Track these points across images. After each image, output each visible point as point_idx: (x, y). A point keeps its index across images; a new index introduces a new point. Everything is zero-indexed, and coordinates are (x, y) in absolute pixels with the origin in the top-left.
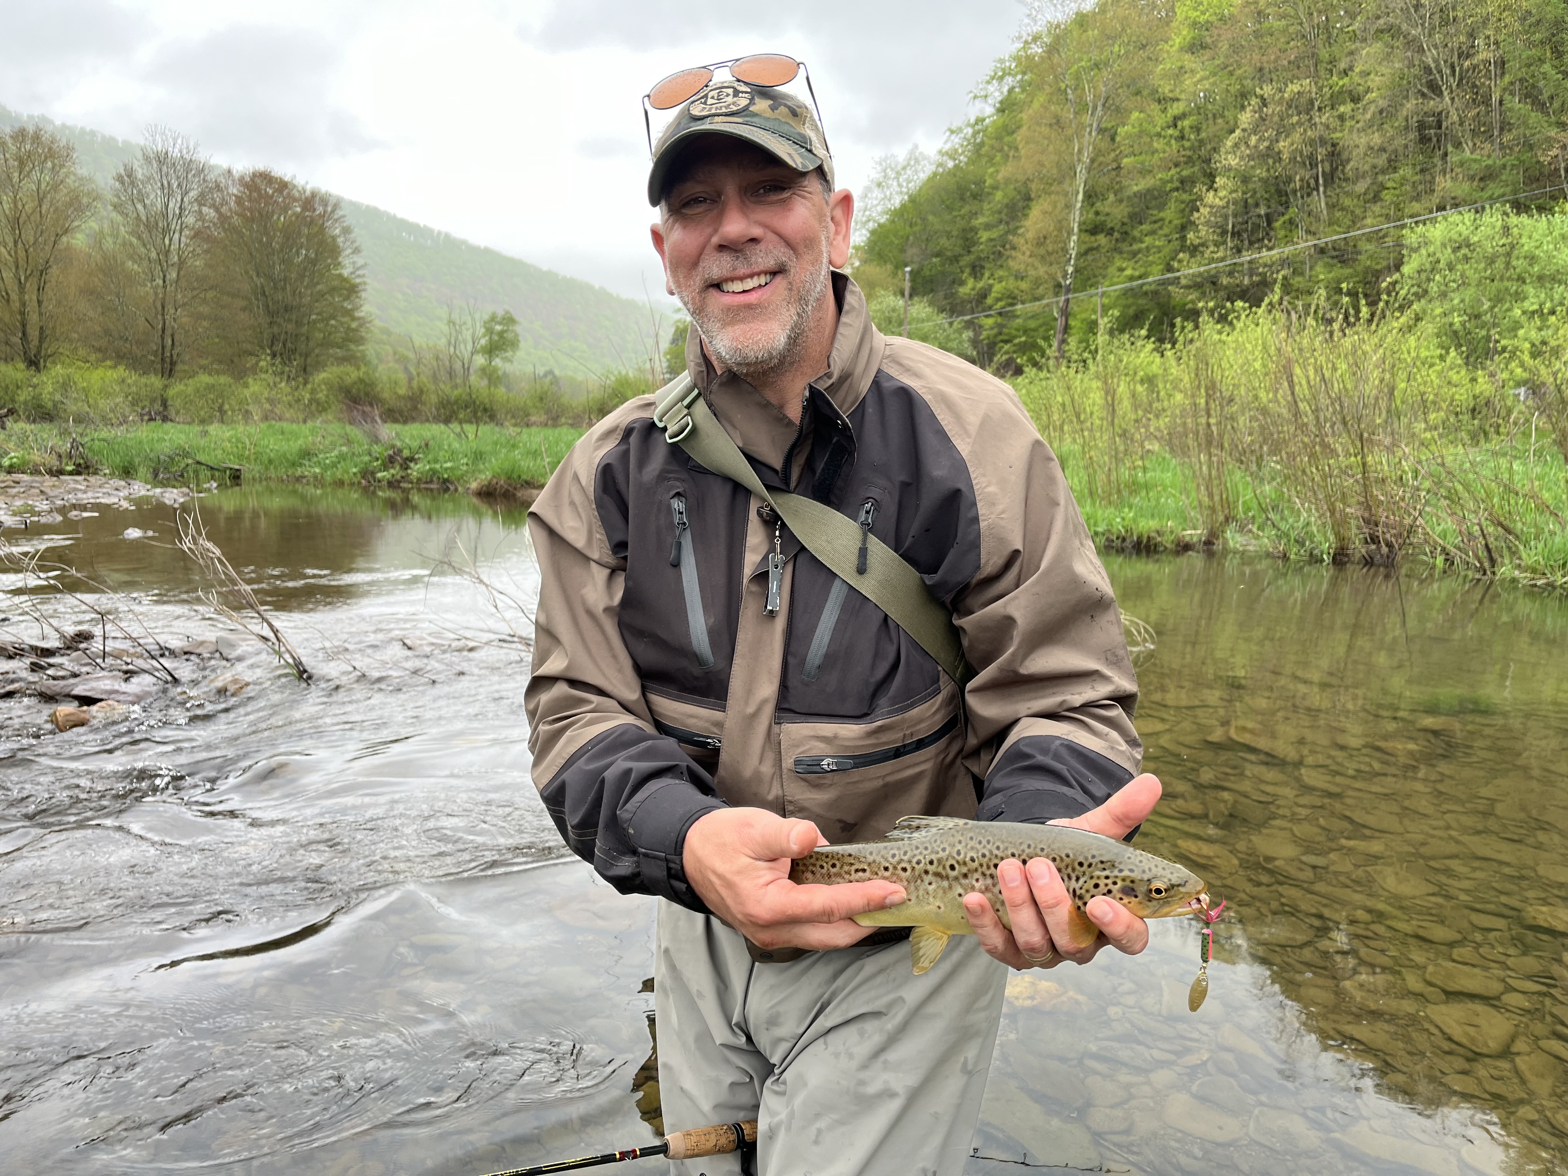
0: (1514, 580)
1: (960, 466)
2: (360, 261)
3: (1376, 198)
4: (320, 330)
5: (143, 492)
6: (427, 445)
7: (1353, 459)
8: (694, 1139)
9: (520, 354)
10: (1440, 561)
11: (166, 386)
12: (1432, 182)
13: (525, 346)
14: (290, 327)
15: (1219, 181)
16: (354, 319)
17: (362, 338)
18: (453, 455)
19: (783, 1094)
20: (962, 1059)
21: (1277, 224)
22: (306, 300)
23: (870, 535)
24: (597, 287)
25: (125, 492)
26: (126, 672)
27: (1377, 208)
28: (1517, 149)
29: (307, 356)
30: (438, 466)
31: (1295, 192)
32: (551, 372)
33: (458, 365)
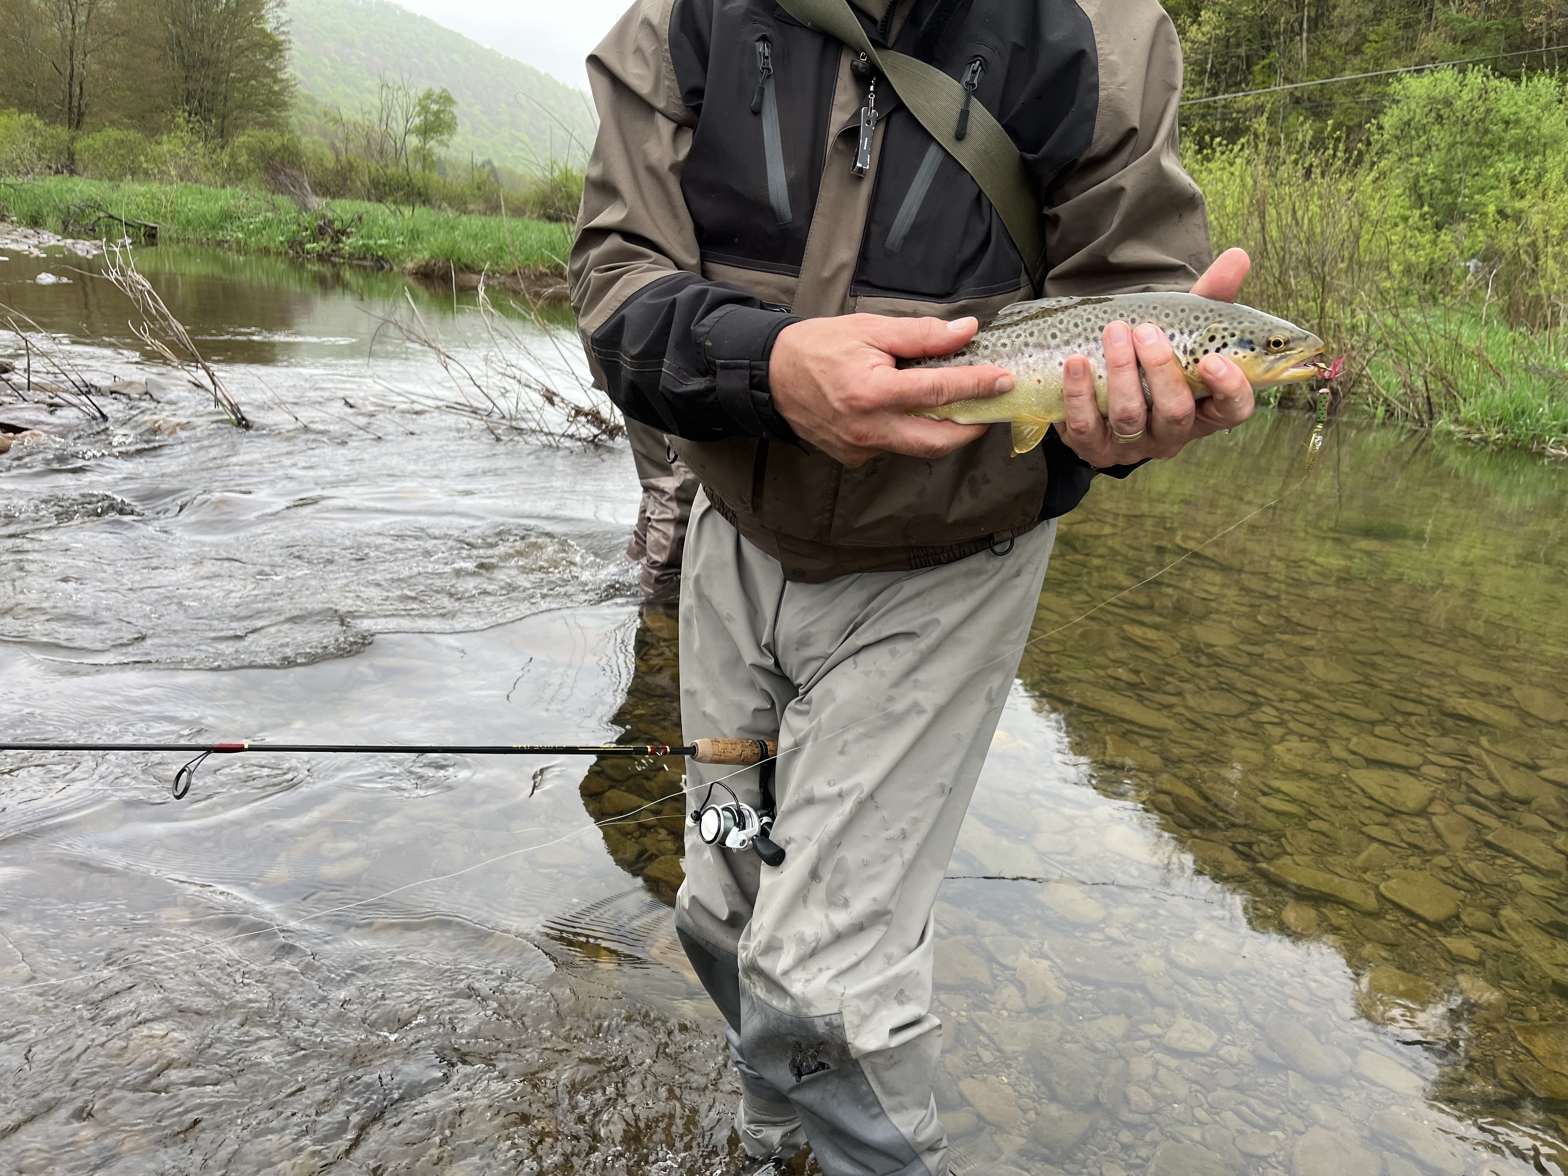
0: (1450, 433)
1: (1084, 24)
2: (285, 18)
3: (1358, 51)
4: (239, 90)
5: (53, 242)
6: (360, 219)
7: (1311, 303)
8: (721, 746)
9: (457, 139)
10: (1381, 411)
11: (73, 139)
12: (1414, 39)
13: (463, 129)
14: (208, 84)
15: (1204, 15)
16: (276, 81)
17: (285, 104)
18: (388, 232)
19: (806, 713)
20: (987, 689)
21: (1257, 68)
22: (225, 55)
23: (974, 99)
24: (542, 72)
25: (35, 241)
26: (51, 405)
27: (1357, 61)
28: (1503, 13)
29: (224, 117)
30: (372, 242)
31: (1277, 34)
32: (489, 162)
33: (389, 145)
